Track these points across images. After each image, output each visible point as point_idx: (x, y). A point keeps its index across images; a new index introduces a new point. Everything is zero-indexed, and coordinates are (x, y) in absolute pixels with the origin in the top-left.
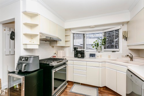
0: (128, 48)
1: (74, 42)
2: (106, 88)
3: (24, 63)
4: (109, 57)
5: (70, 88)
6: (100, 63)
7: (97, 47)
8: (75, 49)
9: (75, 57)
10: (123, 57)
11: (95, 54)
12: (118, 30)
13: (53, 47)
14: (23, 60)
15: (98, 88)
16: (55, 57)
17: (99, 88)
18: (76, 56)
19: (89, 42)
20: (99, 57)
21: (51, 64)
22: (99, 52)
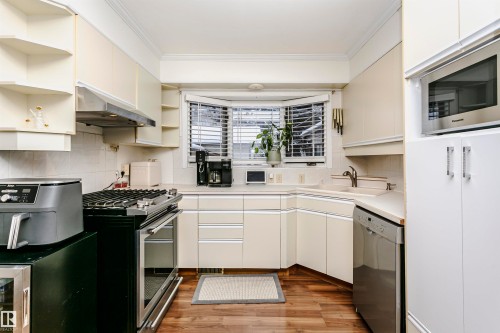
0: (344, 154)
1: (193, 132)
2: (297, 269)
3: (17, 212)
4: (302, 178)
5: (192, 291)
6: (282, 197)
7: (269, 149)
8: (201, 155)
9: (199, 184)
10: (334, 177)
11: (263, 173)
12: (322, 104)
13: (116, 148)
14: (5, 198)
15: (276, 275)
16: (125, 185)
17: (281, 274)
18: (203, 179)
19: (243, 135)
20: (275, 179)
21: (135, 207)
22: (273, 166)
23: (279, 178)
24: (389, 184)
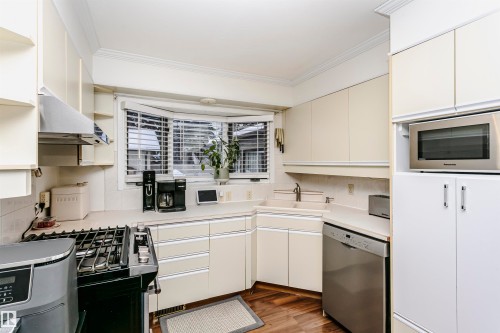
0: (284, 170)
4: (249, 195)
6: (247, 218)
8: (150, 176)
9: (146, 208)
10: (276, 192)
11: (215, 192)
12: (266, 123)
15: (240, 297)
20: (225, 198)
22: (221, 184)
23: (229, 196)
24: (327, 198)
